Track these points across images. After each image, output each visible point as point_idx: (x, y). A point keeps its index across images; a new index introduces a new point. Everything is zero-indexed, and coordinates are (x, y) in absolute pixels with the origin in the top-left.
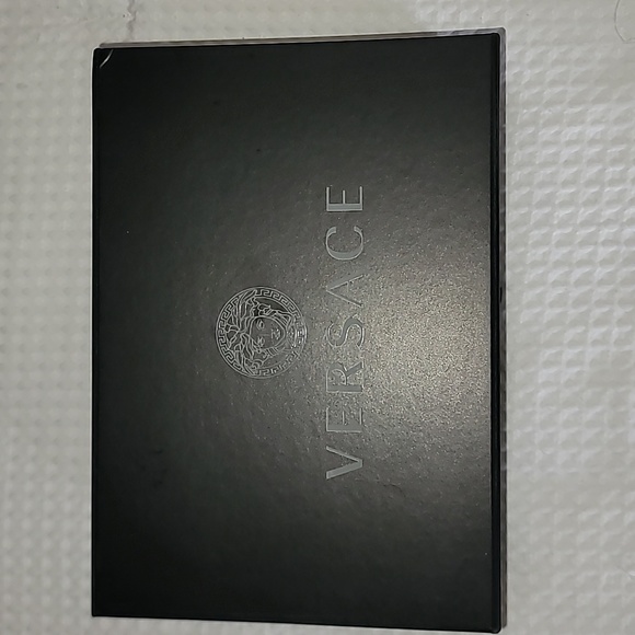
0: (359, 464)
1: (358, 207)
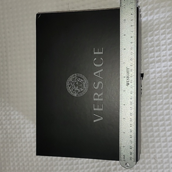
0: (102, 119)
1: (102, 53)
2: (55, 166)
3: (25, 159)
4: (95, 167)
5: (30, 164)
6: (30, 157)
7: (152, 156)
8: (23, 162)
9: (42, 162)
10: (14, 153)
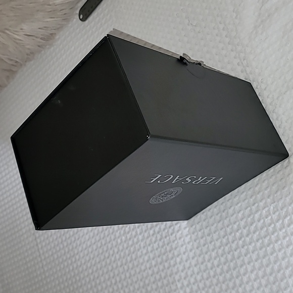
2: (241, 266)
5: (205, 275)
10: (169, 278)
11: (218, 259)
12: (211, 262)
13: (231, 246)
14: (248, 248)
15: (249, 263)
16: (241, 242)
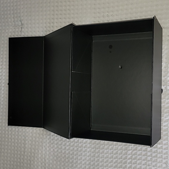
2: (80, 156)
3: (55, 146)
4: (113, 162)
5: (59, 151)
6: (60, 145)
7: (164, 161)
8: (53, 148)
9: (69, 151)
10: (48, 140)
11: (69, 147)
12: (65, 146)
13: (78, 144)
14: (87, 149)
15: (84, 156)
16: (84, 145)
